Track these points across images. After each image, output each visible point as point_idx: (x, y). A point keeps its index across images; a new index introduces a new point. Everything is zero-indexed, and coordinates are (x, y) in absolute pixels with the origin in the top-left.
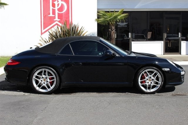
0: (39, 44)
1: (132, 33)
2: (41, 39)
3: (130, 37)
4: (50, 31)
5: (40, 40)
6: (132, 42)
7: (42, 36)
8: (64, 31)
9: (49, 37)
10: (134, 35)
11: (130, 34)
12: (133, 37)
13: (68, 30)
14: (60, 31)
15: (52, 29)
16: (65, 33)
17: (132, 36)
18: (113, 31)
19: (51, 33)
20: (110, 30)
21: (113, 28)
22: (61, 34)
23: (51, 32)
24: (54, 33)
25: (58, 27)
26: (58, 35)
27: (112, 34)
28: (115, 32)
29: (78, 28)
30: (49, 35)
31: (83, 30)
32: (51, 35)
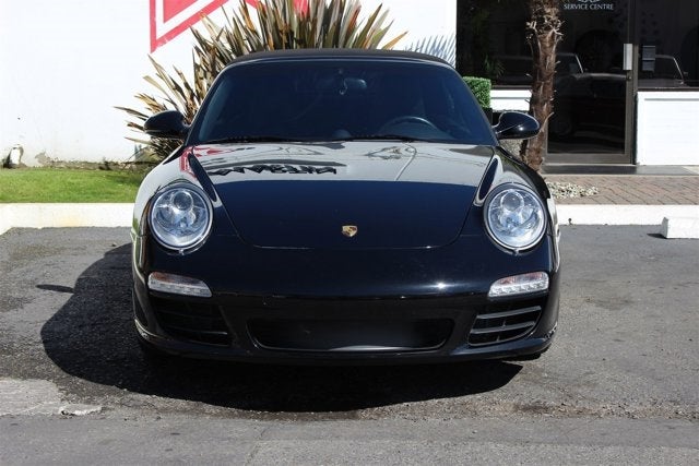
0: (143, 97)
1: (641, 46)
2: (153, 73)
3: (628, 65)
4: (199, 26)
5: (147, 78)
6: (642, 96)
7: (153, 55)
8: (277, 31)
9: (198, 61)
10: (650, 56)
11: (629, 48)
12: (648, 67)
13: (302, 25)
14: (257, 26)
15: (211, 16)
16: (284, 38)
17: (641, 62)
18: (548, 29)
19: (210, 42)
20: (532, 25)
21: (551, 13)
22: (262, 43)
23: (206, 35)
24: (223, 40)
25: (245, 9)
26: (244, 49)
27: (545, 48)
28: (558, 36)
29: (357, 12)
30: (197, 48)
31: (383, 27)
32: (208, 49)
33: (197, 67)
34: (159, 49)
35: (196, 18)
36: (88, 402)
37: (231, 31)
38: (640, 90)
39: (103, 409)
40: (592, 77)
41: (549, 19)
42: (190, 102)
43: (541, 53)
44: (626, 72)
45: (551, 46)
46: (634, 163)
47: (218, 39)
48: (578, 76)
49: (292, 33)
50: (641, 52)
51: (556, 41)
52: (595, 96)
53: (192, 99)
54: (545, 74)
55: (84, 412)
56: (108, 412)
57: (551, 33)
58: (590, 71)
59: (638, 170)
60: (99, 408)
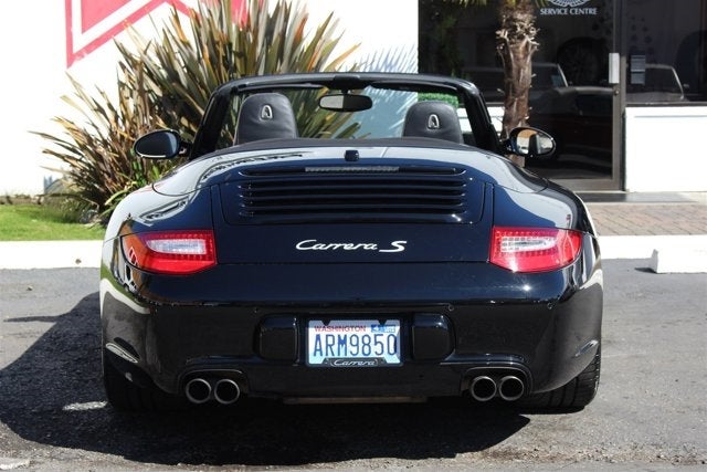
0: (60, 120)
1: (629, 56)
2: (70, 91)
3: (615, 76)
4: (123, 38)
5: (65, 98)
6: (631, 112)
7: (71, 71)
8: (213, 43)
9: (124, 79)
10: (640, 67)
11: (615, 60)
12: (637, 80)
13: (242, 37)
14: (191, 38)
15: (137, 25)
16: (221, 50)
17: (629, 73)
18: (522, 38)
19: (137, 57)
20: (503, 34)
21: (524, 19)
22: (196, 56)
23: (131, 48)
24: (152, 53)
25: (176, 17)
26: (176, 63)
27: (518, 59)
28: (533, 46)
29: (304, 21)
30: (121, 64)
31: (333, 38)
32: (134, 64)
33: (122, 85)
34: (77, 64)
35: (119, 28)
36: (14, 456)
37: (161, 44)
38: (629, 106)
39: (31, 463)
40: (577, 92)
41: (522, 27)
42: (114, 125)
43: (514, 66)
44: (612, 86)
45: (526, 56)
46: (623, 189)
47: (145, 52)
48: (561, 91)
49: (230, 45)
50: (629, 62)
51: (531, 52)
52: (581, 113)
53: (116, 121)
54: (519, 90)
55: (11, 466)
56: (37, 466)
57: (524, 43)
58: (575, 84)
59: (629, 197)
60: (27, 462)
